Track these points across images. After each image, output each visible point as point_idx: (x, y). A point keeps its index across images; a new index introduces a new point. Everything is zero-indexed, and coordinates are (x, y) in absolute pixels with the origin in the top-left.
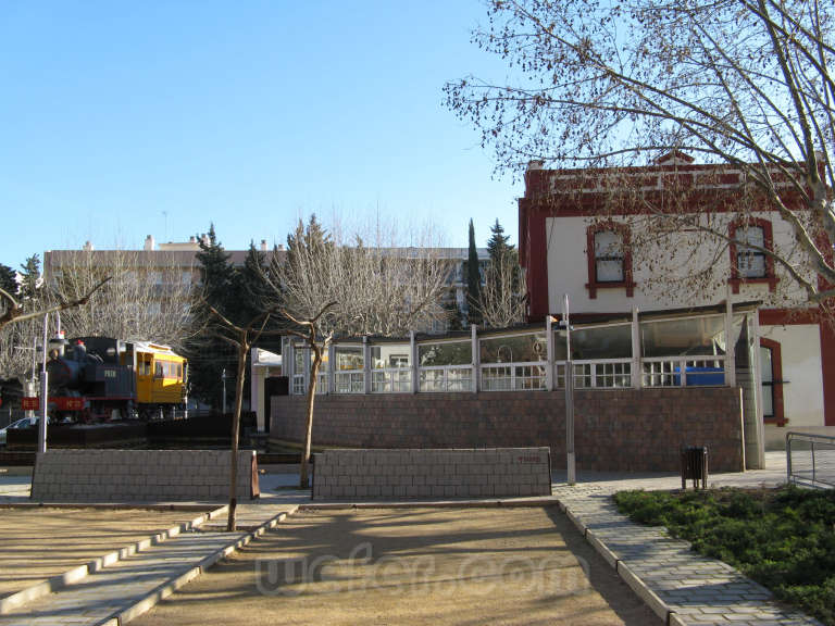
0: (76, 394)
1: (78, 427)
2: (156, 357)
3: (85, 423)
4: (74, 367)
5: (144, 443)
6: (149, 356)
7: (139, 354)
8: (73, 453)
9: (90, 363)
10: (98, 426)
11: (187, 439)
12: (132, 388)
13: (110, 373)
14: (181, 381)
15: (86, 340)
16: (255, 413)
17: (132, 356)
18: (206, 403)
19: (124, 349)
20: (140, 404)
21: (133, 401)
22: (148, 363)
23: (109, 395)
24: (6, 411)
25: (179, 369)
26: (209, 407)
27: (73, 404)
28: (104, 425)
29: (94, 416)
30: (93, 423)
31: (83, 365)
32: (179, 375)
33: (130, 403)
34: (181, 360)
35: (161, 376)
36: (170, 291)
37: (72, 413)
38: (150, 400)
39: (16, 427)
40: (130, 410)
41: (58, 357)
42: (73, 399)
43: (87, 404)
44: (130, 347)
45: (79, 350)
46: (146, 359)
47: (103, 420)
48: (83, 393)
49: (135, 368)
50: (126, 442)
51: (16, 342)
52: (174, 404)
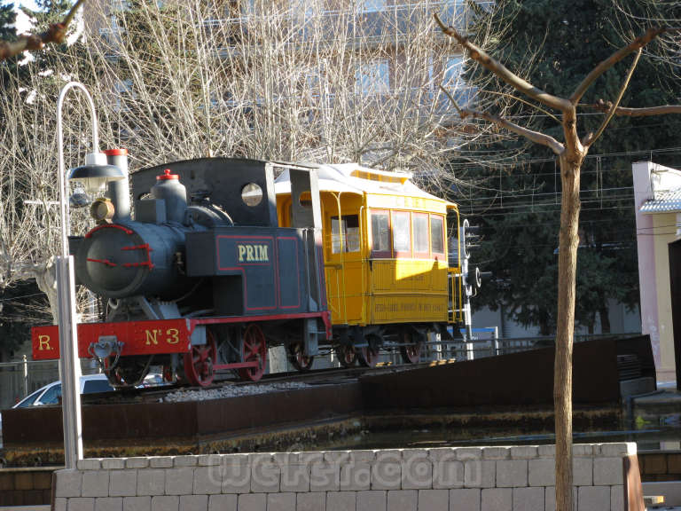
0: (168, 312)
1: (179, 396)
2: (371, 202)
3: (195, 386)
4: (158, 241)
5: (352, 432)
6: (353, 200)
7: (326, 197)
8: (149, 465)
9: (200, 228)
10: (231, 391)
11: (465, 418)
12: (315, 287)
13: (254, 252)
14: (444, 264)
15: (186, 169)
16: (648, 337)
17: (308, 203)
18: (525, 319)
19: (285, 187)
20: (339, 330)
21: (320, 321)
22: (352, 221)
23: (253, 310)
24: (14, 363)
25: (437, 231)
26: (533, 331)
27: (162, 339)
28: (248, 389)
29: (219, 366)
30: (218, 384)
31: (182, 233)
32: (438, 247)
33: (312, 328)
34: (441, 206)
35: (391, 253)
36: (403, 28)
37: (160, 359)
38: (364, 316)
39: (37, 403)
40: (313, 347)
41: (116, 217)
42: (164, 324)
43: (199, 337)
44: (300, 180)
45: (168, 195)
46: (348, 211)
47: (243, 377)
48: (186, 307)
49: (318, 236)
50: (305, 430)
51: (23, 185)
52: (429, 326)
